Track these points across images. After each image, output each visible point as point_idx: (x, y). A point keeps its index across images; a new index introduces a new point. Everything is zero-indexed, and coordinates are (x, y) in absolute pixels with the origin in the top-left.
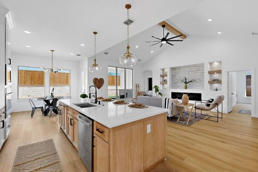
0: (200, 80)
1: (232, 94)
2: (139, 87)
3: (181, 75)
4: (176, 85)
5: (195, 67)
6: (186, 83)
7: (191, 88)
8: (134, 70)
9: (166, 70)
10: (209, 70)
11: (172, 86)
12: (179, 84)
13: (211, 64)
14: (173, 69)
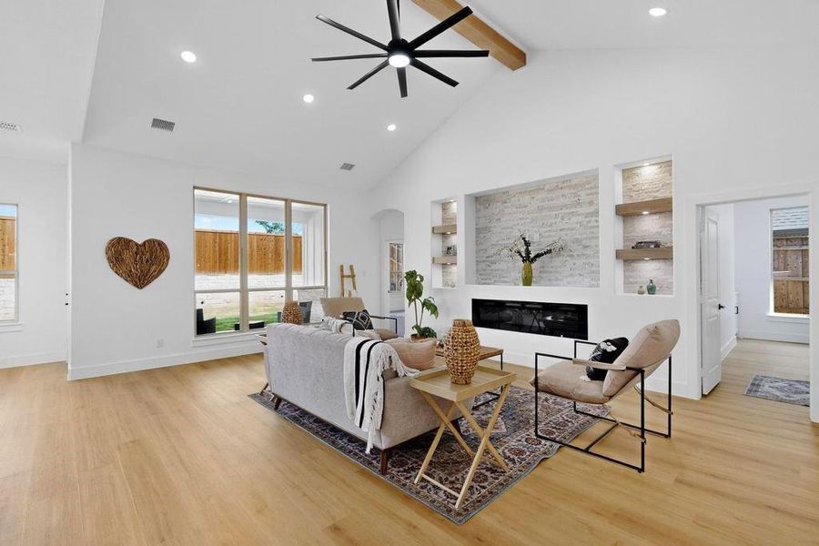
0: (586, 247)
1: (720, 307)
2: (353, 276)
3: (512, 226)
4: (493, 266)
5: (566, 191)
6: (528, 259)
7: (550, 283)
8: (328, 207)
9: (454, 207)
10: (620, 202)
11: (477, 271)
12: (502, 266)
13: (628, 173)
14: (480, 201)
